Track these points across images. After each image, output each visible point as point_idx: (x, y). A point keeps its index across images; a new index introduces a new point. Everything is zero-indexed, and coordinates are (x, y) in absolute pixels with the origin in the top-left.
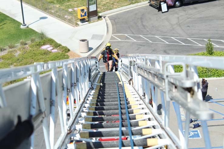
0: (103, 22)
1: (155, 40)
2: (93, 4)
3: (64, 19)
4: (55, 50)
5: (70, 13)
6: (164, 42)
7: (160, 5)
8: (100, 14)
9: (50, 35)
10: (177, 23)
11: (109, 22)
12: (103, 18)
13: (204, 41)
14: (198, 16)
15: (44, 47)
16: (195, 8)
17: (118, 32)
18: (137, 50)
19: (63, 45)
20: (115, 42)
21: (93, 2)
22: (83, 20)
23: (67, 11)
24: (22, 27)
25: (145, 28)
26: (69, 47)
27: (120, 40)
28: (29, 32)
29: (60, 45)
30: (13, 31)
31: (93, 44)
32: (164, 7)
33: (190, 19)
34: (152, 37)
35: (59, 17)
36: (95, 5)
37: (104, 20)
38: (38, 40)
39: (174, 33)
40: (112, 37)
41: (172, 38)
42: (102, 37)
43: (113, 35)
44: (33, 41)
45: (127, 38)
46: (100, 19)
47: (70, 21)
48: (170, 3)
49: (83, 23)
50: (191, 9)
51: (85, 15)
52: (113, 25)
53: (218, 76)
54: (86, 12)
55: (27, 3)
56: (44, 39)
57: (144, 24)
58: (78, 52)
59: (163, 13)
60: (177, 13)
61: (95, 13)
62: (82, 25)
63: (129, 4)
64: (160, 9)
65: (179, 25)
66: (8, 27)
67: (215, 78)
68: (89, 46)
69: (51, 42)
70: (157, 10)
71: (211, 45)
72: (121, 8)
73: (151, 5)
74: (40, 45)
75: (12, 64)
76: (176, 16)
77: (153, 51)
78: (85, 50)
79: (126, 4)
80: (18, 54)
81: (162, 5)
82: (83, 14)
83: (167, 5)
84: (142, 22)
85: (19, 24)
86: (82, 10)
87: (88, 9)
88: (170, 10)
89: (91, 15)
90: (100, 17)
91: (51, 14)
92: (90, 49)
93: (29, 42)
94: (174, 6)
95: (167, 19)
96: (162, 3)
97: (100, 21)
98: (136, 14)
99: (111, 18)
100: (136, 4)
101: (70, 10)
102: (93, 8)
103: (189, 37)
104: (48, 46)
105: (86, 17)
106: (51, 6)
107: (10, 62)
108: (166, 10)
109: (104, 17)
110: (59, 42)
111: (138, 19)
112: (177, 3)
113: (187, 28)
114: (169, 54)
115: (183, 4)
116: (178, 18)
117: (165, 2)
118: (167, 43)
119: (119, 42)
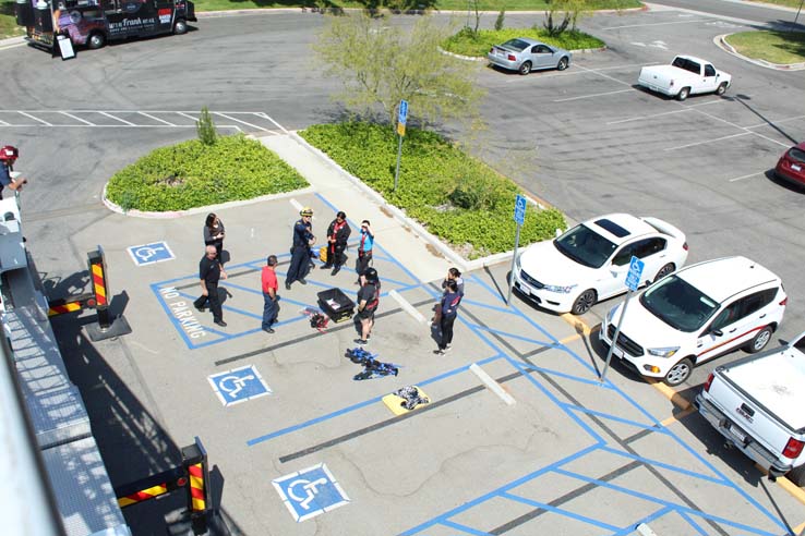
1: (58, 120)
6: (83, 123)
7: (56, 42)
10: (103, 81)
13: (178, 115)
16: (136, 50)
25: (28, 94)
32: (66, 47)
33: (130, 72)
34: (50, 114)
39: (100, 102)
41: (101, 112)
48: (80, 38)
50: (126, 51)
53: (245, 196)
57: (25, 84)
59: (64, 59)
60: (96, 60)
64: (55, 51)
65: (110, 83)
70: (51, 55)
71: (208, 122)
73: (33, 45)
76: (97, 65)
77: (62, 146)
81: (61, 43)
83: (72, 41)
84: (17, 80)
88: (79, 54)
94: (87, 46)
96: (59, 38)
103: (141, 110)
108: (72, 54)
111: (6, 73)
112: (93, 39)
113: (130, 90)
114: (102, 151)
115: (108, 41)
116: (103, 69)
117: (66, 34)
118: (93, 125)
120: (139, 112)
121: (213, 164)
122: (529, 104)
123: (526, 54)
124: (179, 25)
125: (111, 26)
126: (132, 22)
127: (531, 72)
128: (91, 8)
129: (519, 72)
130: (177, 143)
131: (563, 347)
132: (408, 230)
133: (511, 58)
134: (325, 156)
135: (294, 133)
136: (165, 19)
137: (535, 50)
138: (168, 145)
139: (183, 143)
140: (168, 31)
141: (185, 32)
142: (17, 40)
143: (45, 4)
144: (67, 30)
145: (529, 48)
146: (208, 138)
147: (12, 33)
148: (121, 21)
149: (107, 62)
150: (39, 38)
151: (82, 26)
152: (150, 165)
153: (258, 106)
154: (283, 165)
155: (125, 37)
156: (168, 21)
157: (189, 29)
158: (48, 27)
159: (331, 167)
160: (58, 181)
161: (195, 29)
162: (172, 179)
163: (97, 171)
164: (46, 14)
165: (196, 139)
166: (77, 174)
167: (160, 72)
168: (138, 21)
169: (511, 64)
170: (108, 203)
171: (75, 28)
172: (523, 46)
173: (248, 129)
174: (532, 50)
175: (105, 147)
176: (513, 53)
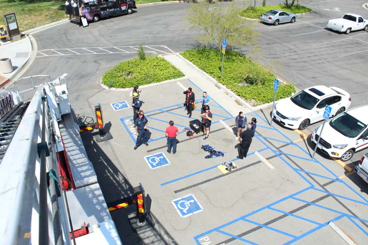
0: (26, 40)
1: (82, 52)
2: (12, 22)
6: (92, 53)
8: (23, 33)
10: (99, 35)
11: (33, 39)
12: (26, 36)
13: (129, 48)
16: (112, 22)
17: (44, 47)
18: (67, 63)
20: (42, 58)
21: (12, 20)
22: (4, 40)
25: (70, 42)
27: (46, 55)
32: (84, 22)
33: (110, 31)
34: (79, 49)
36: (15, 23)
37: (27, 37)
39: (99, 44)
40: (38, 53)
41: (99, 48)
42: (26, 54)
43: (38, 52)
45: (54, 53)
46: (23, 37)
48: (90, 18)
49: (4, 42)
50: (109, 22)
51: (6, 34)
52: (37, 41)
54: (5, 31)
57: (69, 38)
58: (0, 73)
59: (84, 27)
60: (96, 27)
61: (16, 32)
62: (4, 45)
63: (51, 22)
64: (81, 24)
65: (102, 36)
68: (13, 65)
70: (79, 26)
71: (142, 50)
72: (43, 26)
73: (72, 22)
76: (97, 29)
77: (84, 62)
78: (9, 70)
79: (48, 22)
81: (82, 20)
82: (3, 33)
83: (87, 19)
84: (66, 36)
86: (2, 29)
87: (8, 27)
88: (90, 24)
89: (13, 34)
90: (23, 36)
92: (14, 68)
94: (93, 21)
95: (90, 32)
96: (82, 18)
97: (23, 40)
98: (59, 30)
99: (34, 36)
100: (58, 22)
102: (13, 26)
105: (7, 36)
108: (87, 24)
109: (28, 35)
111: (62, 34)
112: (95, 18)
113: (111, 38)
114: (100, 64)
115: (101, 18)
116: (99, 30)
117: (85, 17)
118: (96, 53)
119: (46, 57)
120: (114, 47)
121: (145, 68)
122: (278, 38)
123: (277, 16)
124: (129, 11)
125: (102, 12)
126: (111, 10)
127: (279, 24)
128: (94, 5)
129: (274, 24)
130: (130, 59)
131: (295, 144)
132: (227, 94)
133: (270, 18)
134: (191, 63)
135: (178, 54)
136: (124, 8)
137: (281, 14)
138: (127, 60)
139: (132, 59)
140: (125, 13)
141: (132, 13)
142: (66, 20)
143: (76, 5)
144: (85, 15)
145: (278, 14)
146: (143, 57)
147: (64, 18)
148: (106, 10)
149: (101, 27)
150: (74, 19)
151: (91, 13)
152: (119, 69)
153: (163, 43)
154: (174, 68)
155: (108, 16)
156: (125, 9)
157: (133, 12)
158: (77, 14)
159: (193, 68)
160: (82, 77)
161: (136, 12)
162: (128, 74)
163: (98, 72)
164: (77, 9)
165: (138, 57)
166: (90, 73)
167: (121, 30)
168: (113, 10)
169: (270, 21)
170: (102, 85)
171: (88, 14)
172: (275, 13)
173: (160, 53)
174: (280, 15)
175: (101, 62)
176: (271, 16)
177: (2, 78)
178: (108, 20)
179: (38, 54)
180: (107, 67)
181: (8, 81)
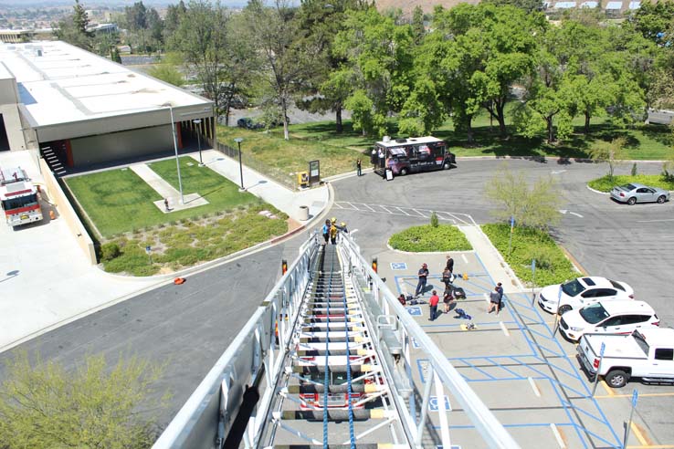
0: (324, 188)
1: (378, 209)
2: (315, 169)
3: (284, 183)
4: (274, 217)
5: (291, 177)
6: (388, 212)
8: (322, 180)
9: (268, 200)
10: (402, 193)
11: (331, 188)
12: (325, 183)
13: (429, 212)
14: (424, 185)
15: (262, 213)
16: (421, 177)
17: (341, 199)
19: (283, 211)
20: (337, 210)
21: (315, 167)
22: (304, 186)
23: (288, 175)
24: (240, 190)
25: (369, 197)
26: (288, 214)
27: (342, 208)
28: (248, 196)
29: (279, 211)
30: (231, 194)
31: (314, 212)
32: (389, 174)
33: (415, 189)
34: (376, 206)
35: (279, 181)
36: (318, 170)
37: (326, 185)
38: (256, 205)
39: (398, 203)
41: (397, 208)
42: (322, 204)
43: (334, 203)
44: (250, 205)
45: (349, 206)
46: (322, 185)
47: (290, 186)
48: (396, 170)
50: (417, 178)
52: (335, 191)
53: (443, 250)
55: (246, 165)
56: (262, 204)
57: (369, 192)
58: (297, 219)
60: (402, 182)
61: (317, 178)
62: (303, 191)
64: (385, 176)
65: (404, 194)
66: (227, 190)
67: (439, 253)
68: (310, 214)
69: (270, 207)
71: (436, 217)
72: (344, 174)
73: (376, 172)
74: (258, 210)
75: (228, 229)
76: (403, 184)
77: (377, 221)
78: (305, 217)
80: (235, 218)
84: (366, 189)
85: (237, 187)
86: (304, 175)
87: (310, 174)
88: (395, 178)
89: (313, 181)
90: (322, 183)
91: (271, 177)
92: (310, 217)
93: (247, 207)
94: (400, 175)
95: (391, 187)
97: (322, 187)
98: (360, 181)
99: (333, 184)
101: (291, 174)
102: (314, 173)
104: (266, 212)
105: (307, 182)
106: (271, 169)
107: (226, 227)
108: (392, 178)
110: (278, 208)
111: (362, 186)
112: (403, 171)
113: (412, 198)
114: (392, 225)
115: (409, 172)
116: (404, 187)
117: (390, 169)
118: (392, 213)
119: (341, 210)
120: (413, 209)
121: (436, 236)
122: (619, 222)
123: (633, 193)
124: (446, 165)
125: (412, 166)
126: (422, 164)
127: (635, 203)
128: (403, 158)
129: (627, 203)
130: (421, 225)
132: (507, 273)
133: (622, 195)
134: (487, 238)
135: (478, 226)
136: (439, 162)
137: (641, 191)
138: (417, 225)
139: (425, 225)
140: (441, 168)
141: (449, 169)
142: (370, 169)
145: (635, 190)
146: (436, 224)
148: (417, 163)
149: (407, 182)
150: (379, 169)
151: (398, 165)
152: (408, 233)
153: (468, 212)
154: (464, 239)
155: (418, 171)
157: (451, 167)
158: (383, 165)
159: (487, 243)
160: (372, 235)
161: (455, 167)
162: (417, 239)
163: (388, 233)
164: (383, 160)
165: (431, 224)
166: (380, 233)
167: (429, 190)
168: (425, 163)
169: (622, 199)
170: (388, 246)
172: (631, 188)
173: (459, 222)
174: (638, 191)
175: (394, 223)
176: (624, 193)
177: (298, 224)
178: (417, 175)
179: (334, 205)
180: (399, 228)
181: (303, 228)
